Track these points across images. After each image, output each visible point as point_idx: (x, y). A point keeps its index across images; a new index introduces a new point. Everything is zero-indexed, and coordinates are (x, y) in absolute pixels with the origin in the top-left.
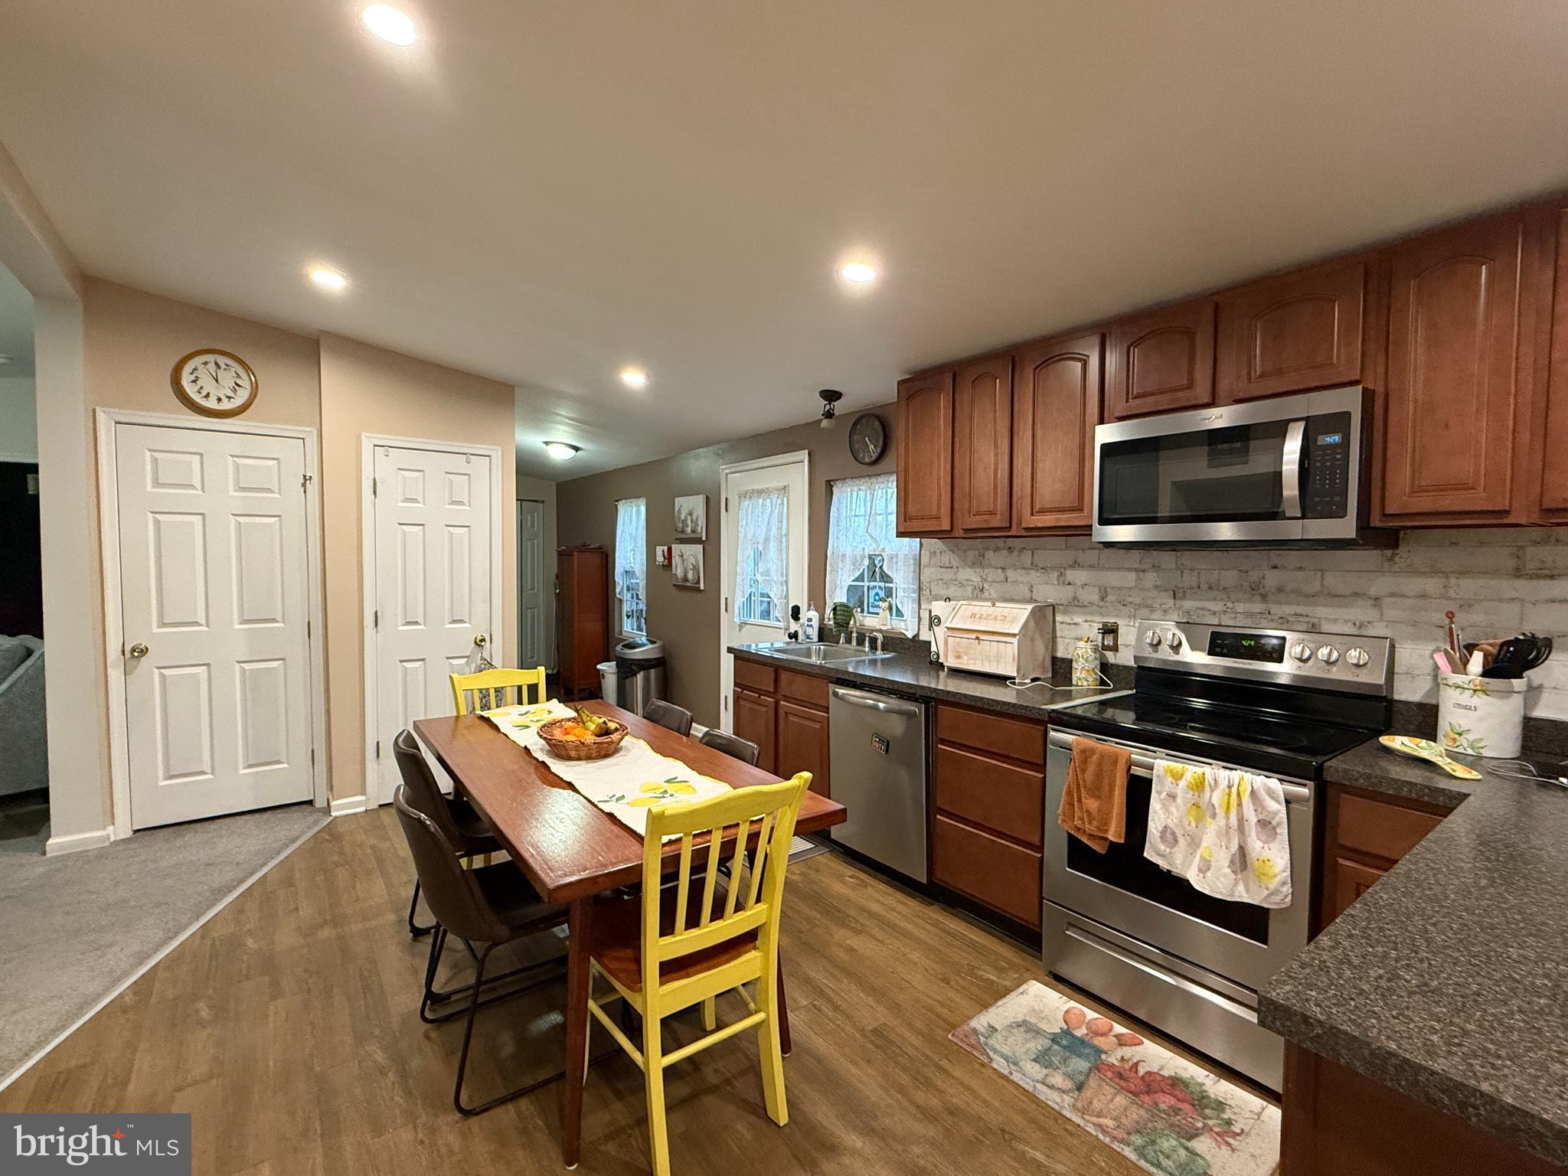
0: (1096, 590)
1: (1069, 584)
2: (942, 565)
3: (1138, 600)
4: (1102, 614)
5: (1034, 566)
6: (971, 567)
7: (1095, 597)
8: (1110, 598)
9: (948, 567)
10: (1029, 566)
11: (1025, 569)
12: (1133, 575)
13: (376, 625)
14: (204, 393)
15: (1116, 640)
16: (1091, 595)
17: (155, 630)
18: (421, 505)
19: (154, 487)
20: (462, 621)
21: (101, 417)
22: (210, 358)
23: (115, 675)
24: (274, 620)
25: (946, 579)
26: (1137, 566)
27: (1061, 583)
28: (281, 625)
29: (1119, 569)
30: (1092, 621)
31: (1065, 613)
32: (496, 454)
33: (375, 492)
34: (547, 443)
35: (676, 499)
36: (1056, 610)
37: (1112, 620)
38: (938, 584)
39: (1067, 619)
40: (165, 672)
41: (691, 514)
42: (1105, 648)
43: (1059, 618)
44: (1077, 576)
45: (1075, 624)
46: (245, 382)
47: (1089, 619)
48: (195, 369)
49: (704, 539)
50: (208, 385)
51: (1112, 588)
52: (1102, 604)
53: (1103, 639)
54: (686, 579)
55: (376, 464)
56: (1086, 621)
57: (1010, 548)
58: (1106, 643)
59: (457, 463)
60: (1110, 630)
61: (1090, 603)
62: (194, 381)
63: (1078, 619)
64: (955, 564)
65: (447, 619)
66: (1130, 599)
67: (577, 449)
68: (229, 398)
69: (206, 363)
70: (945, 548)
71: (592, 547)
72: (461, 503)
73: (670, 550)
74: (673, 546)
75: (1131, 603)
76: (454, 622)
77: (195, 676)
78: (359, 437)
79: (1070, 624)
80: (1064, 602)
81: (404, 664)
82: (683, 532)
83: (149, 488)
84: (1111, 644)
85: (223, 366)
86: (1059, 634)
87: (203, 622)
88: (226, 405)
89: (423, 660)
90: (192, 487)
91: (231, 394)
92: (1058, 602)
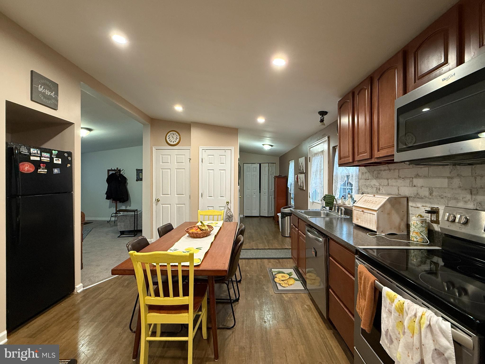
0: (428, 189)
1: (415, 186)
2: (366, 178)
3: (449, 195)
4: (431, 203)
5: (399, 177)
6: (375, 179)
7: (427, 194)
8: (434, 194)
9: (367, 179)
10: (397, 177)
11: (395, 179)
12: (446, 180)
13: (202, 197)
14: (171, 141)
15: (438, 217)
16: (425, 192)
17: (161, 195)
18: (213, 165)
19: (162, 163)
20: (223, 197)
21: (153, 148)
22: (172, 132)
23: (154, 205)
24: (183, 194)
25: (367, 184)
26: (449, 175)
27: (411, 186)
28: (184, 196)
29: (438, 177)
30: (425, 206)
31: (413, 201)
32: (233, 148)
33: (202, 162)
34: (263, 145)
35: (299, 159)
36: (409, 200)
37: (436, 206)
38: (364, 187)
39: (414, 205)
40: (163, 205)
41: (302, 164)
42: (432, 221)
43: (410, 204)
44: (418, 182)
45: (418, 207)
46: (178, 137)
47: (424, 205)
48: (169, 135)
49: (305, 172)
50: (171, 138)
51: (435, 188)
52: (430, 197)
53: (431, 217)
54: (301, 186)
55: (204, 155)
56: (423, 206)
57: (390, 169)
58: (432, 219)
59: (222, 152)
60: (434, 212)
61: (424, 196)
62: (169, 138)
63: (419, 205)
64: (370, 178)
65: (219, 196)
66: (445, 195)
67: (272, 146)
68: (175, 141)
69: (171, 134)
70: (367, 171)
71: (283, 176)
72: (223, 163)
73: (298, 176)
74: (298, 175)
75: (446, 197)
76: (221, 197)
77: (168, 207)
78: (199, 147)
79: (415, 207)
80: (412, 195)
81: (209, 207)
82: (300, 170)
83: (161, 164)
84: (435, 220)
85: (174, 134)
86: (410, 212)
87: (170, 194)
88: (175, 143)
89: (213, 207)
90: (168, 163)
91: (176, 140)
92: (410, 195)
